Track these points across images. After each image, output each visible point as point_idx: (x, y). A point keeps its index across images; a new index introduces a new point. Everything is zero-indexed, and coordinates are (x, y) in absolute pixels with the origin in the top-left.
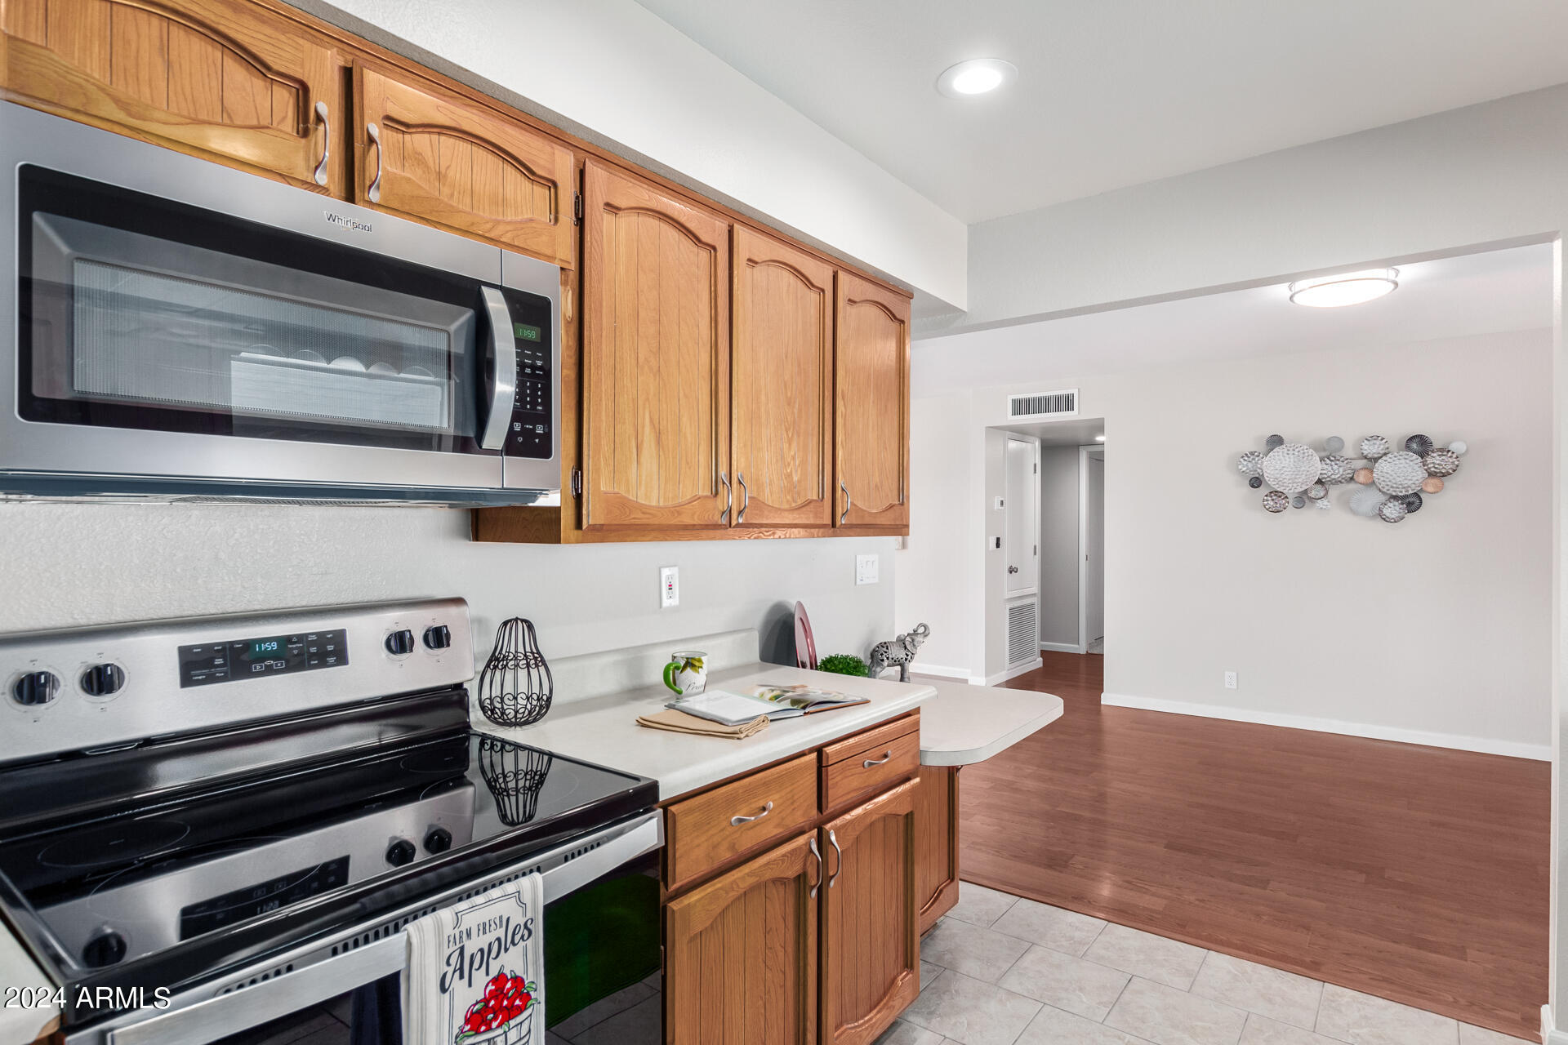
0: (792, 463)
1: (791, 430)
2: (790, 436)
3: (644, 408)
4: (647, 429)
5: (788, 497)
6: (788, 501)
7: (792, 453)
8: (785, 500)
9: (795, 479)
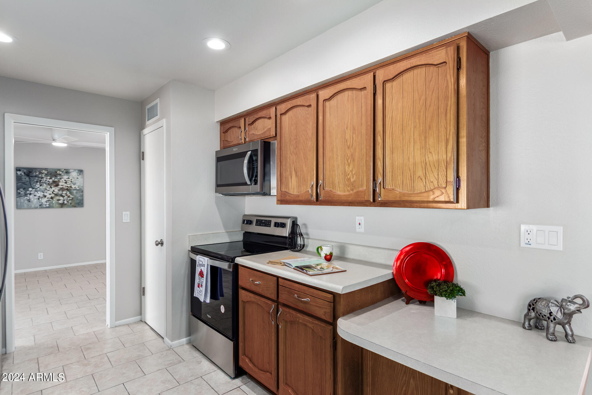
0: (350, 173)
1: (350, 159)
2: (349, 162)
3: (292, 165)
4: (293, 172)
5: (348, 188)
6: (348, 190)
7: (351, 169)
8: (347, 190)
9: (352, 180)
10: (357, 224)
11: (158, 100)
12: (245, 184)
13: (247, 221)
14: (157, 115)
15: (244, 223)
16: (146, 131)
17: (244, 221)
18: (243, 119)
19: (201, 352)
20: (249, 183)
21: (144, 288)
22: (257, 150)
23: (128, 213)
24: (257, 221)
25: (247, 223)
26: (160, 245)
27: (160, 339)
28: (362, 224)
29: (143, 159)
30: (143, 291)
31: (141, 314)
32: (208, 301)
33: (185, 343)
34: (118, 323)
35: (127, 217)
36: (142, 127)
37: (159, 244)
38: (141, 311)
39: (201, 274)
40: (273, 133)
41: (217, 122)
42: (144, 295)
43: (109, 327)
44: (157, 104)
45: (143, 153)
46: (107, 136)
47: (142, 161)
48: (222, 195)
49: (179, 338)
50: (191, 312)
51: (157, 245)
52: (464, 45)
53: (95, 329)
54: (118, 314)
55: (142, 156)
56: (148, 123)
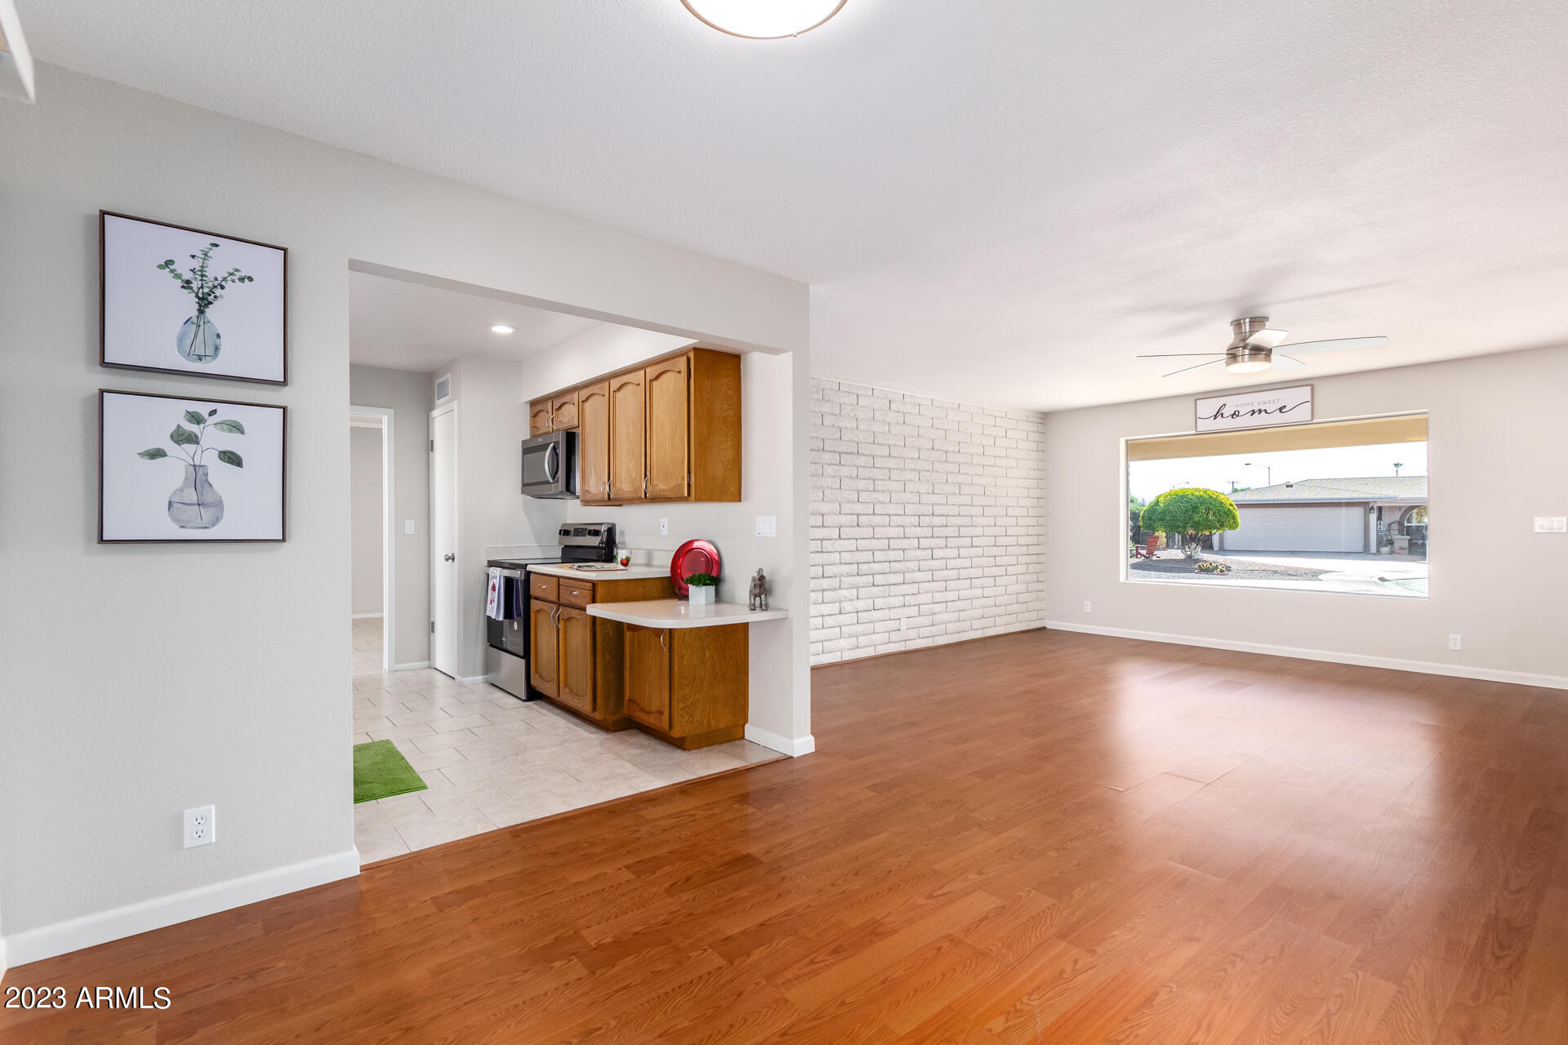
0: (632, 470)
1: (632, 455)
3: (592, 460)
4: (593, 468)
5: (630, 485)
6: (630, 487)
7: (632, 465)
9: (633, 476)
10: (662, 527)
11: (449, 376)
12: (548, 482)
13: (565, 532)
14: (448, 394)
15: (560, 534)
16: (435, 413)
17: (561, 531)
18: (551, 402)
19: (501, 689)
20: (551, 481)
21: (433, 623)
22: (558, 442)
23: (413, 522)
24: (575, 530)
25: (564, 534)
26: (450, 560)
27: (451, 680)
28: (666, 526)
29: (432, 450)
30: (432, 627)
31: (429, 660)
32: (501, 618)
33: (481, 681)
34: (398, 666)
35: (410, 527)
36: (430, 407)
37: (450, 558)
38: (429, 655)
39: (494, 588)
40: (576, 423)
41: (526, 402)
42: (433, 632)
43: (387, 671)
44: (448, 380)
45: (432, 441)
46: (385, 419)
47: (430, 452)
48: (530, 498)
49: (474, 675)
50: (488, 641)
51: (447, 560)
52: (692, 355)
53: (368, 673)
54: (399, 656)
55: (430, 446)
56: (438, 402)
